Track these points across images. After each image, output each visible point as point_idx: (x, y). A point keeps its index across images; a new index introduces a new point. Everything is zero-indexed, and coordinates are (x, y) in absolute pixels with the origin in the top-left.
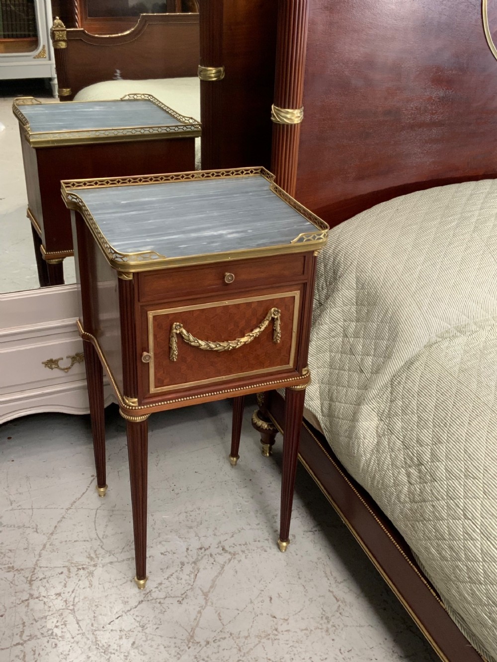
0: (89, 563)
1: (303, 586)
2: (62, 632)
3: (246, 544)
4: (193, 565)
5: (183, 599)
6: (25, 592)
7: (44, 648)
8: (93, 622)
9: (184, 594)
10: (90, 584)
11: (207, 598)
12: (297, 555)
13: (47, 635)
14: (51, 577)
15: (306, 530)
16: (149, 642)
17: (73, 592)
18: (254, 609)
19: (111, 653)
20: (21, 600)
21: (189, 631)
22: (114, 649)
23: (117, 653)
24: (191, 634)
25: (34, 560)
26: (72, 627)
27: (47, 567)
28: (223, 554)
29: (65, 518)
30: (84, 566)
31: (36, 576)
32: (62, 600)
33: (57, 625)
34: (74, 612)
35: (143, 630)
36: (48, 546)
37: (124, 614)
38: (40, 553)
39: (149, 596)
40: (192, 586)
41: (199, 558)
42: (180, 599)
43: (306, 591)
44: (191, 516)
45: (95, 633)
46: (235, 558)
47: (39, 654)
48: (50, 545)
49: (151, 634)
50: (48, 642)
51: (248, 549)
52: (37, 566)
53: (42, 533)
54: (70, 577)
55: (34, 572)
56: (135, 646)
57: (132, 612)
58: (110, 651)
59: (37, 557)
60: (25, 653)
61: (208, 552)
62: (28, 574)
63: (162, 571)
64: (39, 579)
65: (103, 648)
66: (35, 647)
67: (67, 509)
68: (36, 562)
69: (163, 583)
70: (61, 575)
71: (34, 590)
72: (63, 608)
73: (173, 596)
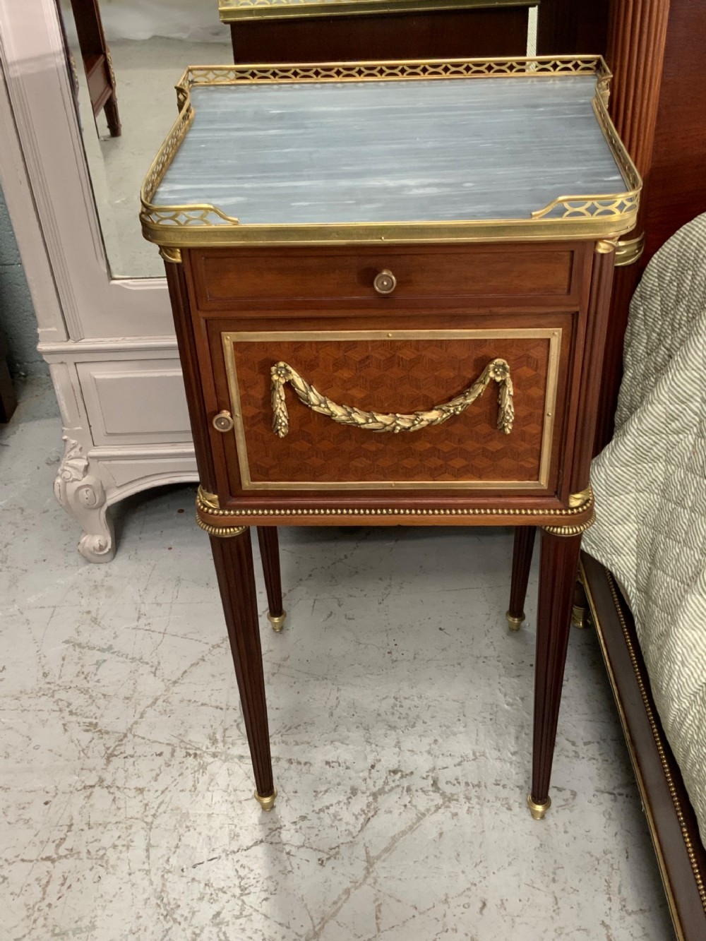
0: (207, 748)
1: (556, 898)
2: (119, 858)
3: (479, 785)
4: (371, 799)
5: (328, 859)
6: (94, 772)
7: (81, 878)
8: (171, 854)
9: (334, 848)
10: (194, 786)
11: (371, 870)
12: (566, 832)
13: (95, 857)
14: (142, 758)
15: (603, 788)
16: (242, 920)
17: (163, 792)
18: (445, 916)
19: (175, 920)
20: (83, 785)
21: (316, 922)
22: (182, 916)
23: (184, 925)
24: (317, 929)
25: (131, 721)
26: (138, 852)
27: (143, 738)
28: (431, 793)
29: (204, 660)
30: (198, 752)
31: (122, 749)
32: (141, 801)
33: (117, 843)
34: (150, 829)
35: (242, 895)
36: (160, 702)
37: (223, 855)
38: (144, 711)
39: (277, 834)
40: (354, 838)
41: (387, 788)
42: (325, 856)
43: (557, 911)
44: (401, 706)
45: (166, 876)
46: (448, 807)
47: (69, 887)
48: (164, 701)
49: (251, 907)
50: (91, 869)
51: (478, 797)
52: (131, 733)
53: (162, 678)
54: (170, 765)
55: (121, 740)
56: (218, 920)
57: (236, 857)
58: (175, 916)
59: (138, 716)
60: (51, 877)
61: (405, 783)
62: (111, 743)
63: (316, 796)
64: (125, 755)
65: (167, 908)
66: (69, 872)
67: (213, 647)
68: (132, 726)
69: (309, 817)
70: (158, 757)
71: (109, 772)
72: (136, 816)
73: (314, 847)
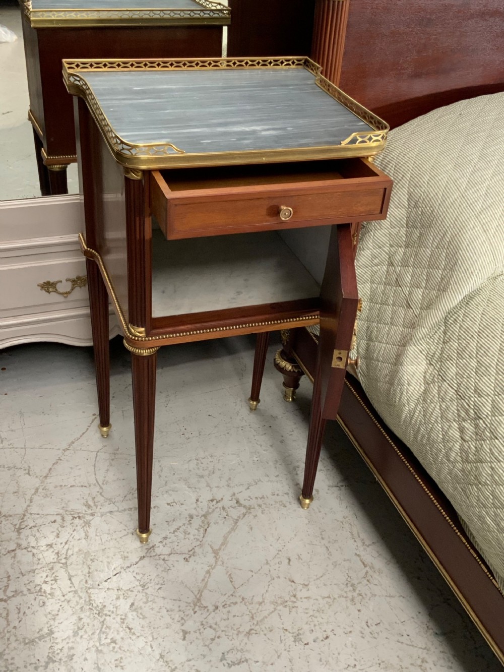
0: (86, 511)
1: (327, 547)
2: (52, 588)
3: (263, 497)
4: (203, 518)
5: (190, 557)
6: (11, 541)
7: (30, 606)
8: (87, 578)
9: (192, 550)
10: (86, 535)
11: (218, 557)
12: (320, 512)
13: (34, 592)
14: (43, 526)
15: (331, 485)
16: (150, 604)
17: (66, 543)
18: (270, 571)
19: (106, 615)
20: (7, 551)
21: (196, 593)
22: (109, 611)
23: (113, 616)
24: (198, 596)
25: (25, 506)
26: (64, 583)
27: (38, 514)
28: (237, 507)
29: (61, 460)
30: (80, 515)
31: (26, 523)
32: (53, 552)
33: (46, 580)
34: (67, 567)
35: (143, 590)
36: (40, 490)
37: (122, 570)
38: (31, 497)
39: (152, 551)
40: (201, 542)
41: (210, 511)
42: (187, 556)
43: (330, 554)
44: (202, 463)
45: (89, 591)
46: (250, 513)
47: (24, 613)
48: (43, 490)
49: (152, 595)
50: (35, 599)
51: (265, 504)
52: (27, 512)
53: (35, 476)
54: (64, 527)
55: (23, 518)
56: (134, 607)
57: (131, 569)
58: (105, 612)
59: (28, 502)
60: (8, 610)
61: (220, 505)
62: (17, 521)
63: (168, 524)
64: (29, 527)
65: (98, 609)
66: (20, 604)
67: (64, 450)
68: (26, 508)
69: (169, 537)
70: (54, 523)
71: (23, 539)
72: (53, 561)
73: (179, 552)
